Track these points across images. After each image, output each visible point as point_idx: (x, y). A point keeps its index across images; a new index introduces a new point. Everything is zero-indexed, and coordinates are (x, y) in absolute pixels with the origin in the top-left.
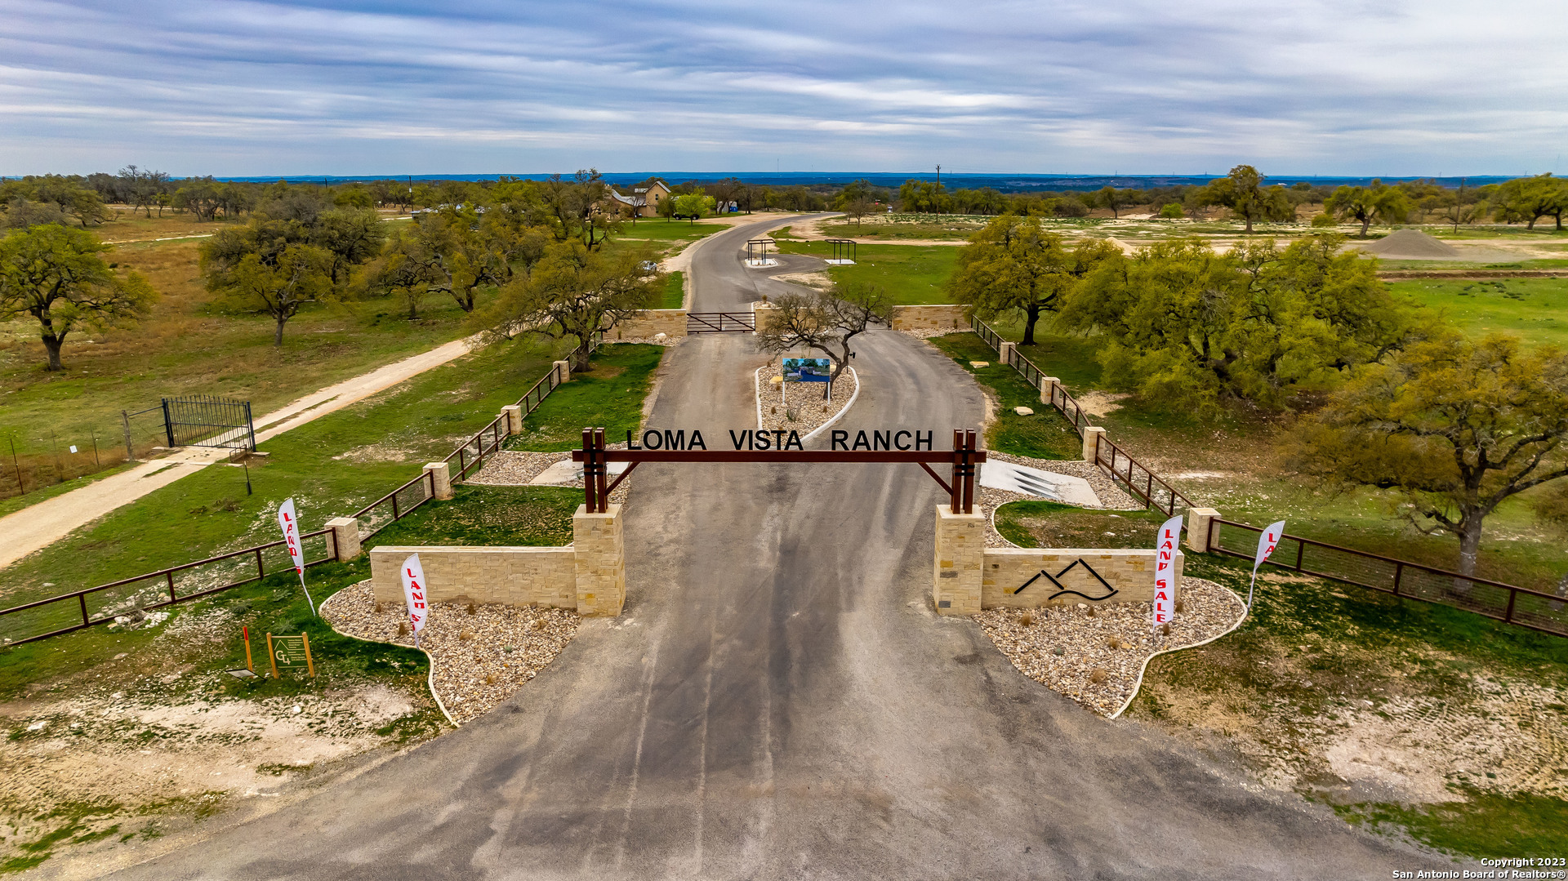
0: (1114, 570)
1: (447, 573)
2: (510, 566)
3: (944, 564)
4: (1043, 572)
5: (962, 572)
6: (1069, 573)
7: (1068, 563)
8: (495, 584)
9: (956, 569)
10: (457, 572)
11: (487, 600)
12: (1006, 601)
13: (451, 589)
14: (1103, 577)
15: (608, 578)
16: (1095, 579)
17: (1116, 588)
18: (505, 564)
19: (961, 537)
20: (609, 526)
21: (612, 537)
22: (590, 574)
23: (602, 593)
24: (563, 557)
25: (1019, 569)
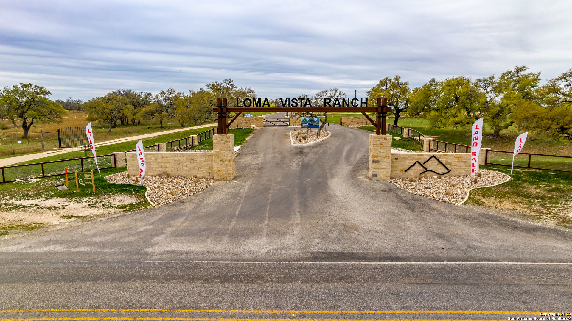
0: (449, 161)
1: (159, 162)
2: (185, 159)
3: (374, 157)
4: (417, 161)
5: (382, 160)
6: (429, 162)
7: (428, 158)
8: (179, 167)
9: (379, 159)
10: (163, 162)
11: (175, 175)
12: (401, 175)
13: (160, 169)
14: (444, 164)
15: (227, 163)
16: (441, 165)
17: (450, 169)
18: (183, 158)
19: (381, 144)
20: (228, 139)
21: (229, 144)
22: (219, 161)
23: (224, 170)
24: (208, 155)
25: (407, 160)
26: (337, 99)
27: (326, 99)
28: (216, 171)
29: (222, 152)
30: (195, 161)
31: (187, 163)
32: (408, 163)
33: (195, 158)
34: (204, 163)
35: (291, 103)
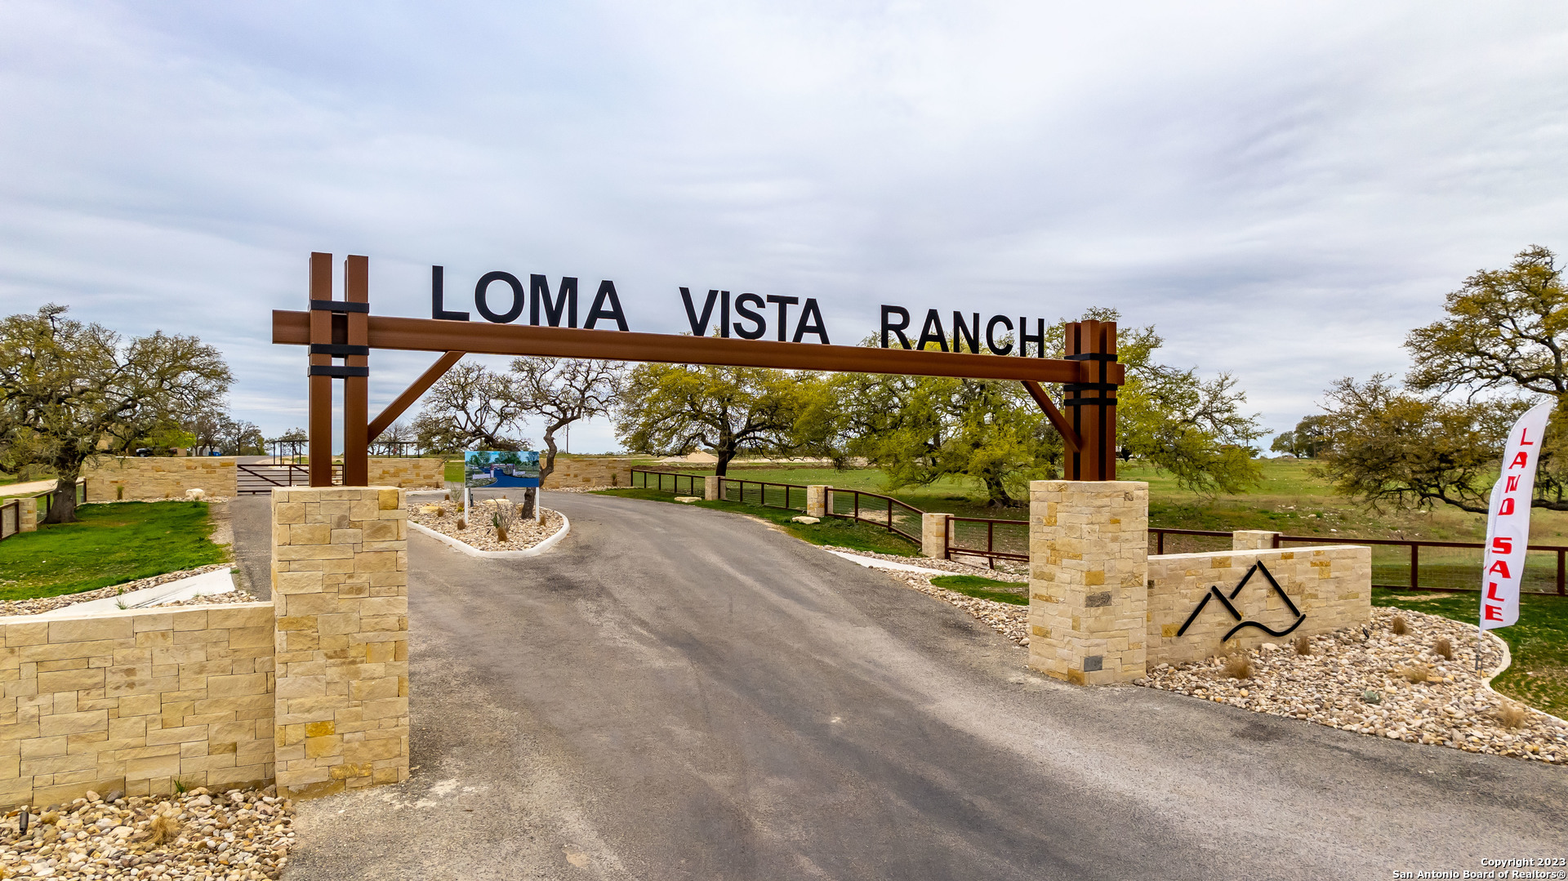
0: (1299, 579)
3: (1092, 578)
4: (1214, 589)
5: (1117, 593)
6: (1247, 591)
7: (1243, 571)
9: (1109, 588)
12: (1167, 651)
14: (1285, 590)
16: (1276, 598)
17: (1302, 610)
19: (1115, 521)
20: (386, 514)
21: (396, 545)
22: (321, 660)
23: (358, 717)
24: (229, 624)
25: (1182, 586)
26: (933, 315)
27: (886, 310)
28: (295, 734)
29: (345, 603)
30: (121, 678)
32: (1185, 596)
33: (119, 654)
34: (192, 685)
35: (735, 317)
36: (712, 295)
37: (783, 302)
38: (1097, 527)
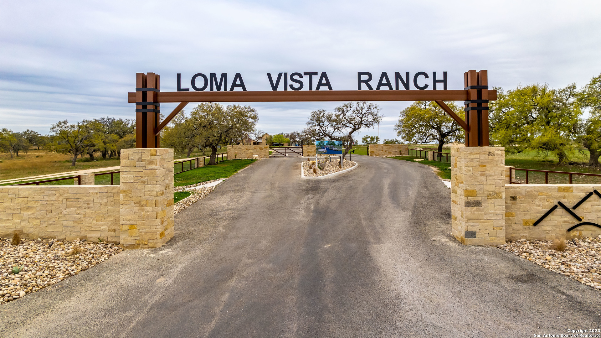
2: (65, 201)
3: (468, 193)
4: (560, 203)
5: (485, 201)
6: (585, 205)
7: (583, 195)
8: (50, 219)
9: (480, 199)
10: (16, 207)
11: (41, 235)
12: (526, 233)
13: (9, 224)
15: (150, 208)
18: (61, 199)
19: (483, 166)
20: (153, 157)
21: (156, 167)
22: (133, 205)
23: (144, 224)
24: (114, 191)
25: (536, 200)
26: (384, 74)
27: (360, 74)
28: (125, 228)
29: (140, 186)
30: (86, 205)
31: (68, 210)
32: (539, 206)
33: (86, 198)
34: (104, 209)
35: (290, 82)
36: (280, 75)
37: (311, 75)
38: (471, 169)
